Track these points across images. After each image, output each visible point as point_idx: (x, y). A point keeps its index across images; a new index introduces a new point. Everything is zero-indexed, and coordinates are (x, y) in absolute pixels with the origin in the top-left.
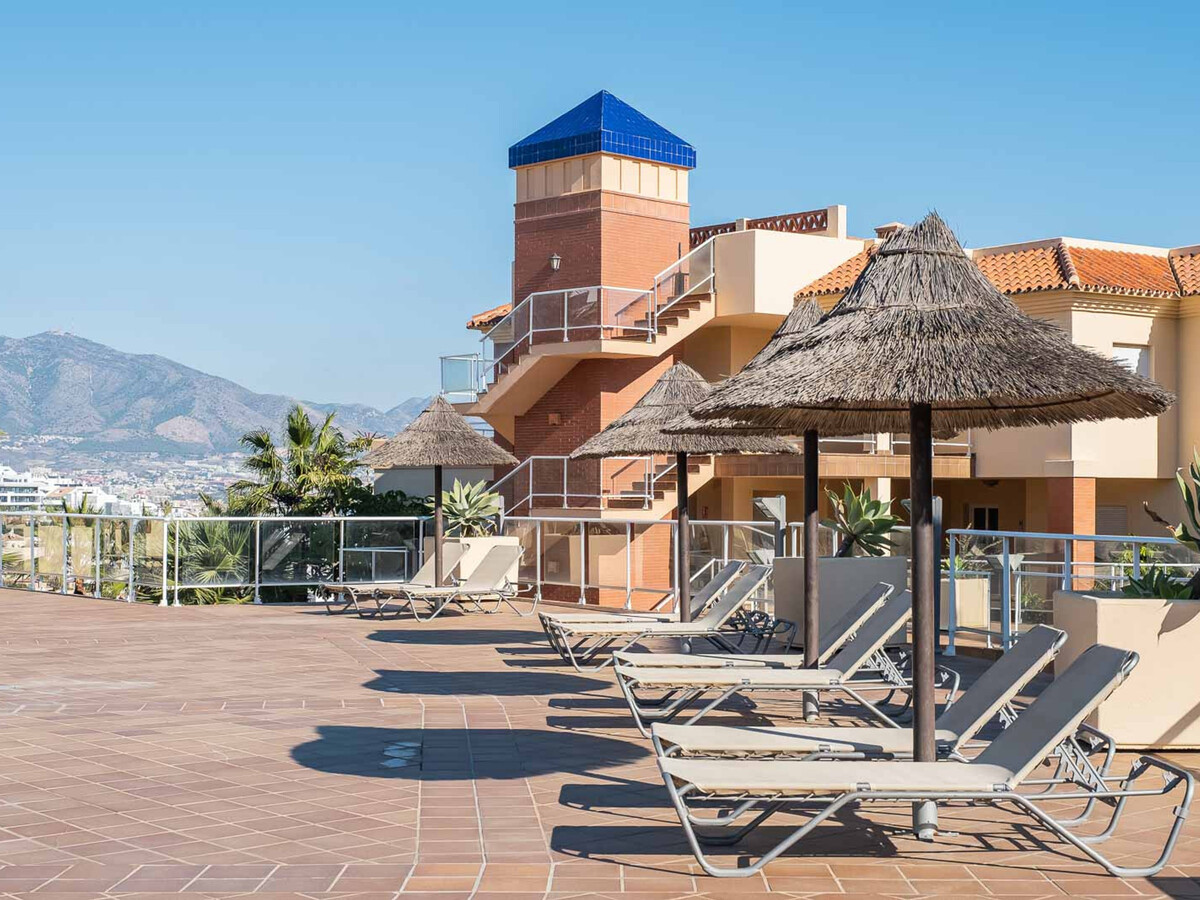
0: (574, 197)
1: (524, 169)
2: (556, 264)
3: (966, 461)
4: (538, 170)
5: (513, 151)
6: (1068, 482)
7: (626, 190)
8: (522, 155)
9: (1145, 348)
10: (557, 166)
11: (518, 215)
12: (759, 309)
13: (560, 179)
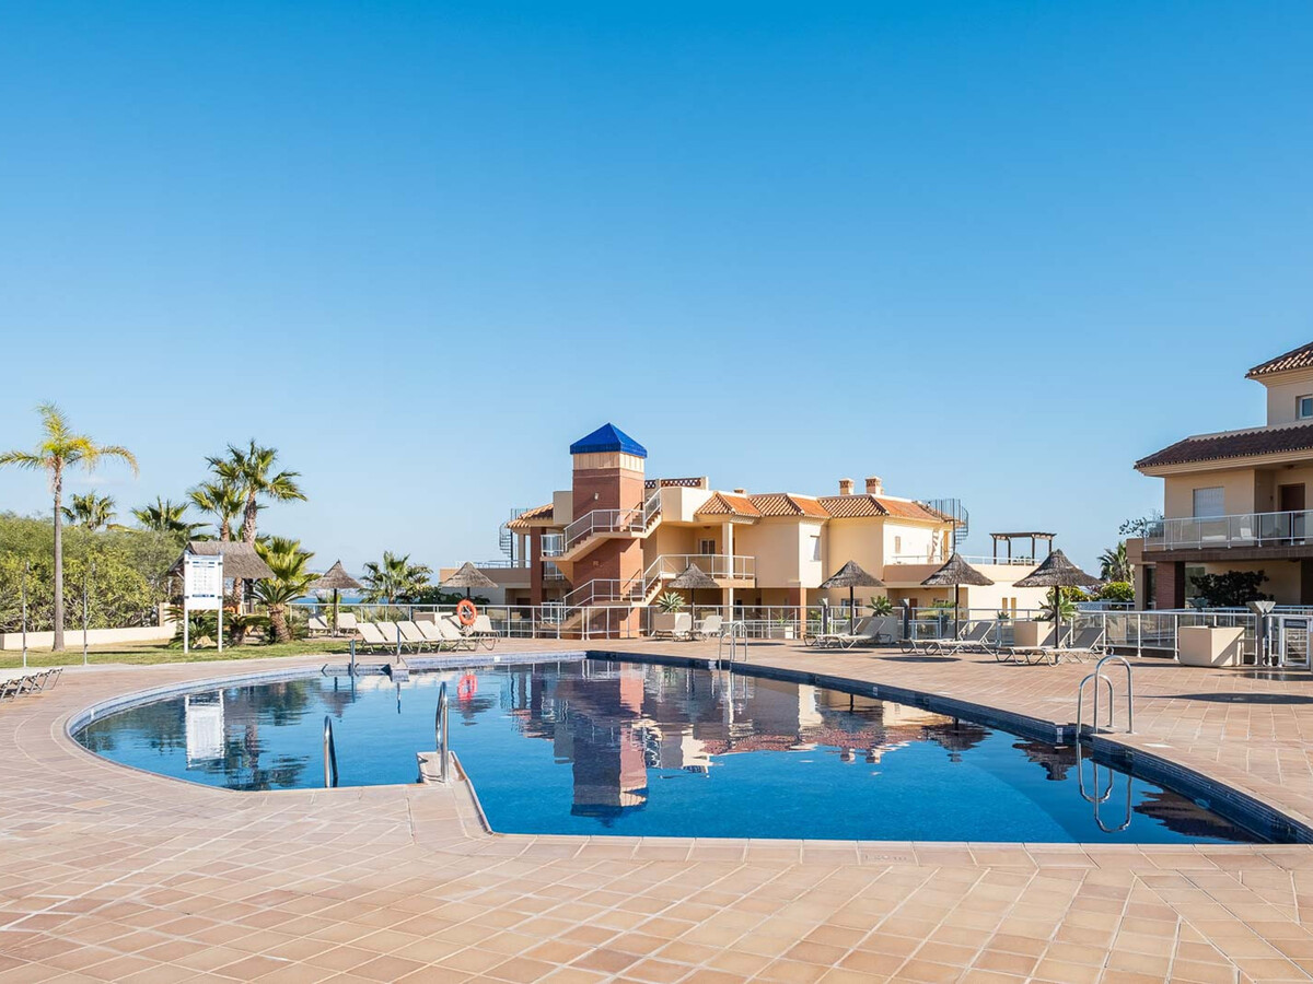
0: (606, 470)
1: (578, 455)
2: (596, 498)
3: (753, 581)
4: (586, 457)
5: (572, 447)
6: (799, 589)
7: (633, 469)
8: (577, 449)
9: (818, 537)
10: (596, 456)
11: (574, 475)
12: (683, 519)
13: (598, 461)
